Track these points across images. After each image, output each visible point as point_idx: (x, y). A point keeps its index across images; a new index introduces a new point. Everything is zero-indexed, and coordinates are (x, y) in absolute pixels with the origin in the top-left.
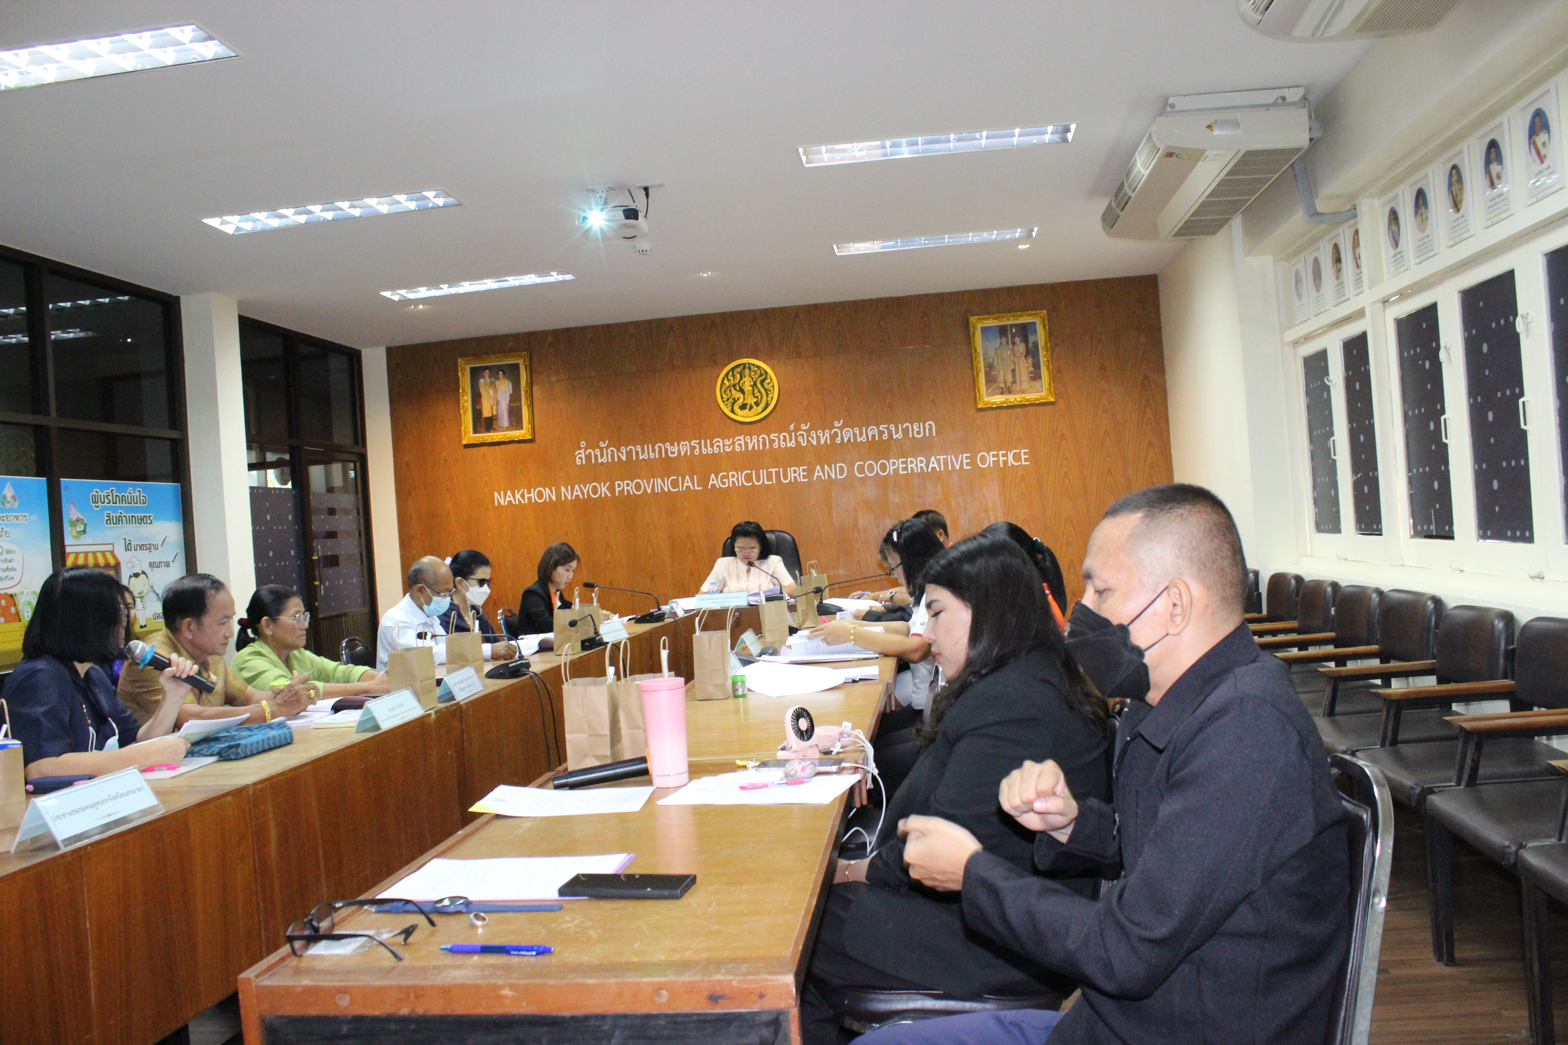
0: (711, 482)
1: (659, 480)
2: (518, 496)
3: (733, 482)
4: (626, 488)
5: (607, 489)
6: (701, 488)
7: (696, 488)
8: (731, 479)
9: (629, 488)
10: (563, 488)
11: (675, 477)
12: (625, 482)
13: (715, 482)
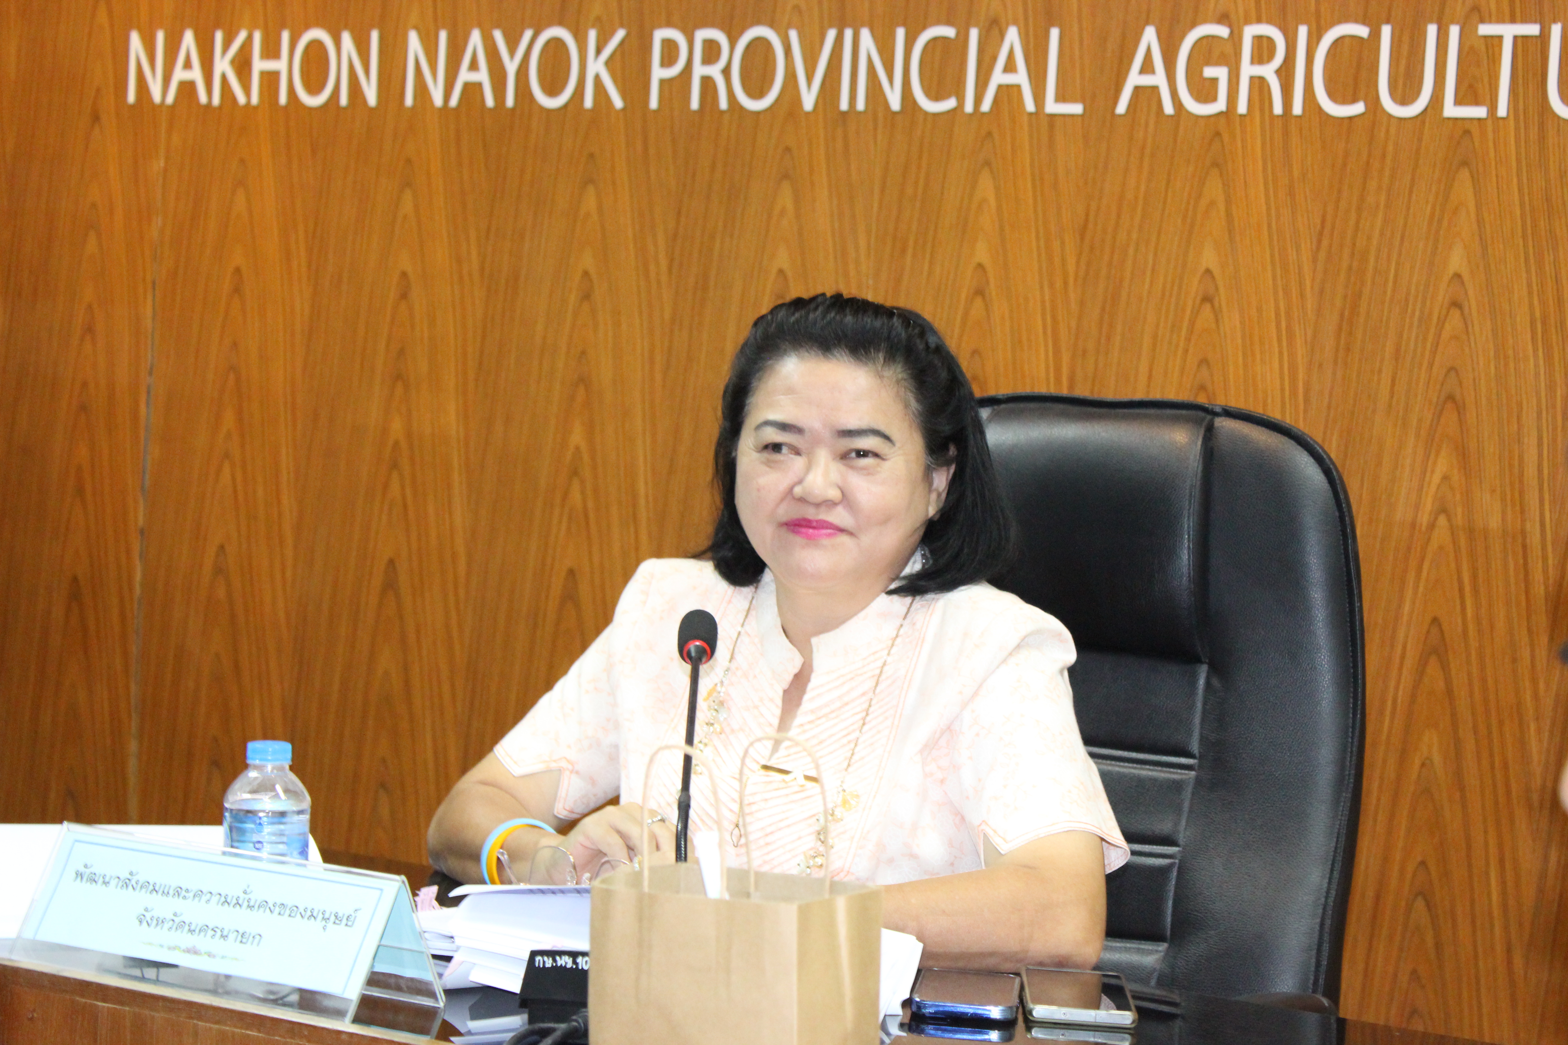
0: (1134, 79)
1: (866, 38)
2: (222, 65)
3: (1259, 85)
4: (699, 70)
5: (608, 63)
6: (1076, 109)
7: (1052, 107)
8: (1248, 70)
9: (715, 71)
10: (414, 42)
11: (949, 32)
12: (701, 35)
13: (1159, 79)
